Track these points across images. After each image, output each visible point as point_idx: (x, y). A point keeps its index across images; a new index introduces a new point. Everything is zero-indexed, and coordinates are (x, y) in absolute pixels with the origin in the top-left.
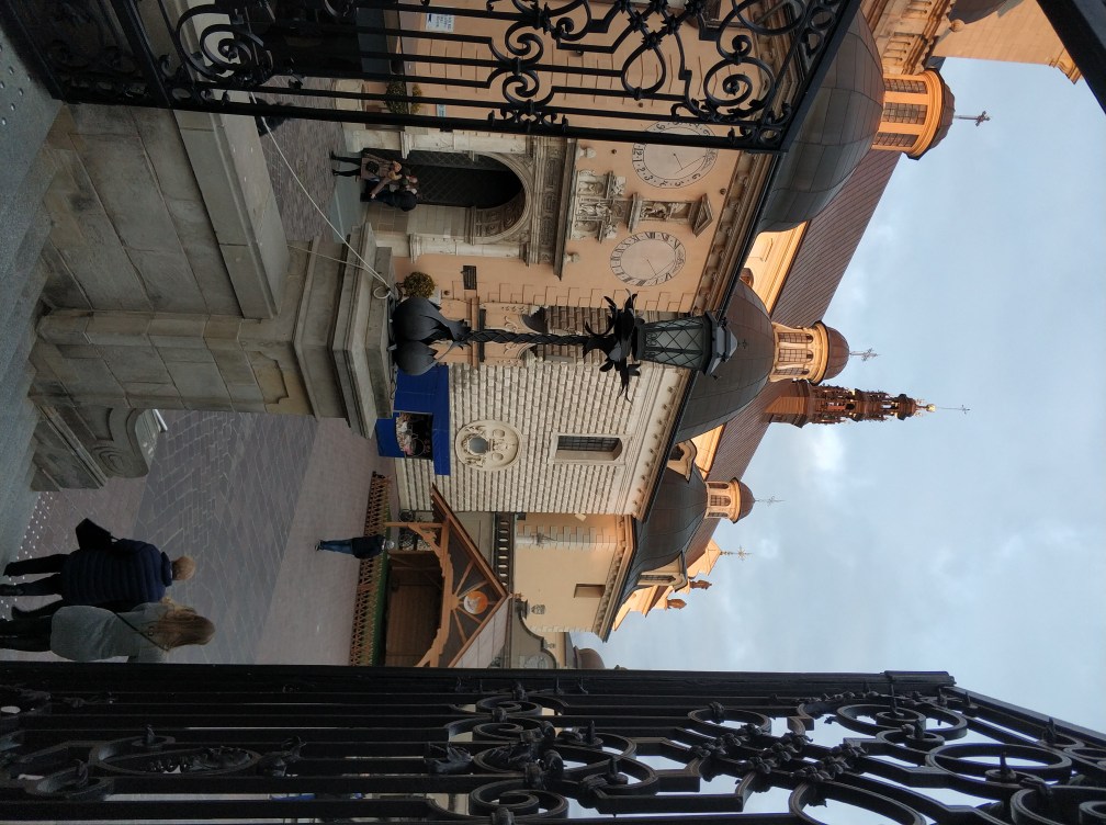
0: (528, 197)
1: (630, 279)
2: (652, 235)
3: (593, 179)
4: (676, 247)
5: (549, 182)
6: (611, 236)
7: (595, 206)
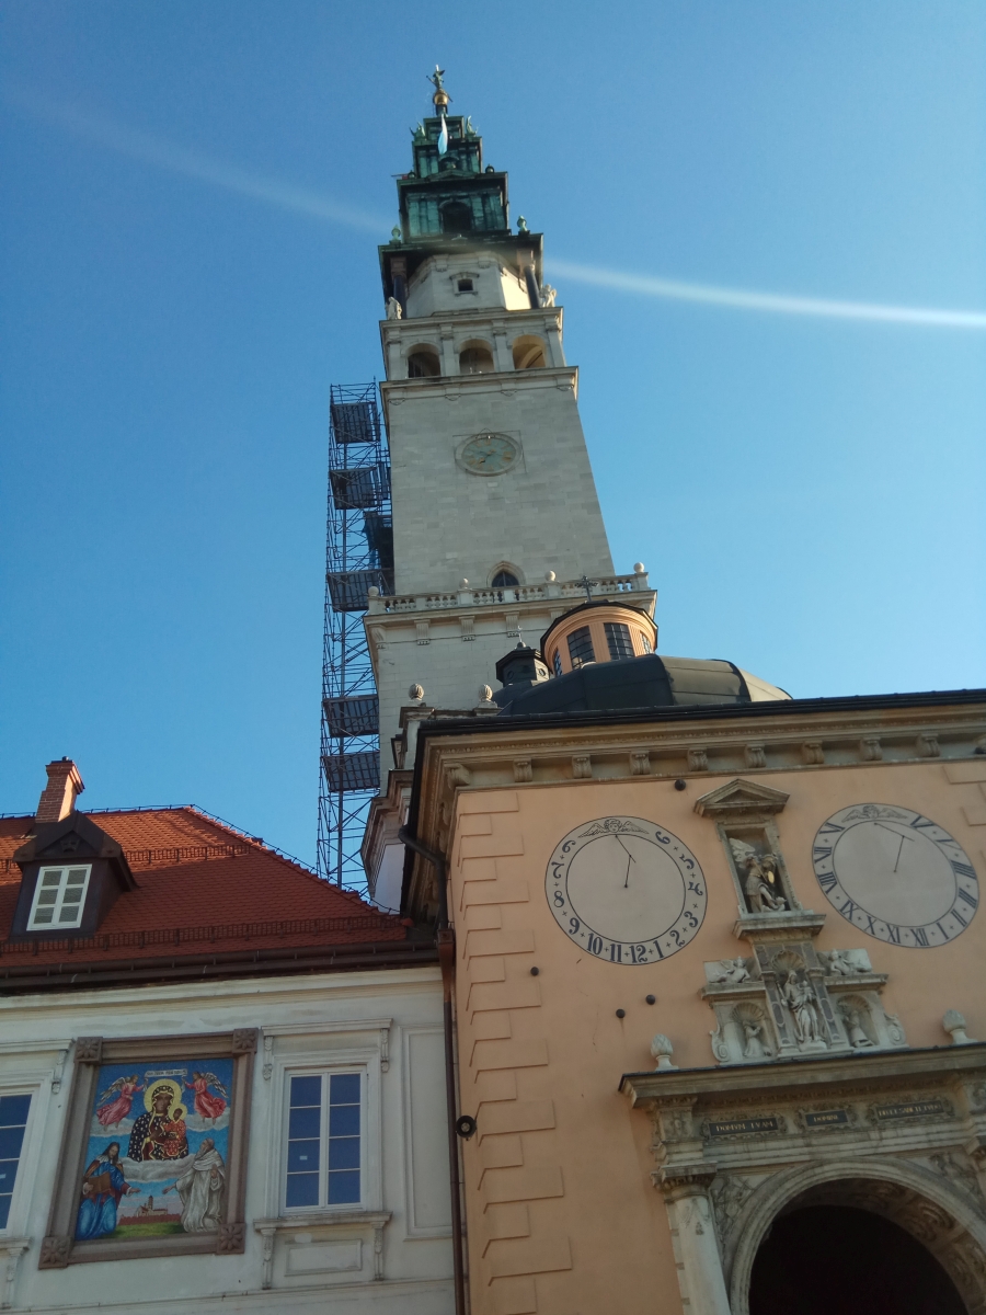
0: (830, 1173)
1: (963, 894)
2: (828, 880)
3: (731, 1030)
4: (838, 829)
5: (772, 1128)
6: (860, 957)
7: (792, 1008)
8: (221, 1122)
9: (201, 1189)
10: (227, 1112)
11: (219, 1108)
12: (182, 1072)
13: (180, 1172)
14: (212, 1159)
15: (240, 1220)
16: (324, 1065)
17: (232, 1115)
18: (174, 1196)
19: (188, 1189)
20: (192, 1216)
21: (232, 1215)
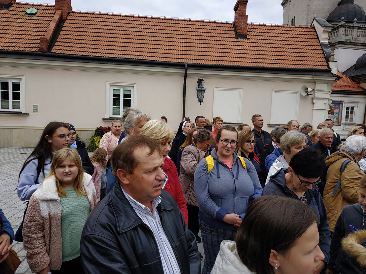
8: (338, 111)
9: (336, 118)
10: (338, 110)
11: (338, 109)
12: (333, 105)
13: (333, 116)
14: (337, 115)
15: (341, 123)
16: (350, 106)
17: (339, 111)
18: (333, 119)
19: (334, 118)
20: (334, 121)
21: (339, 122)
